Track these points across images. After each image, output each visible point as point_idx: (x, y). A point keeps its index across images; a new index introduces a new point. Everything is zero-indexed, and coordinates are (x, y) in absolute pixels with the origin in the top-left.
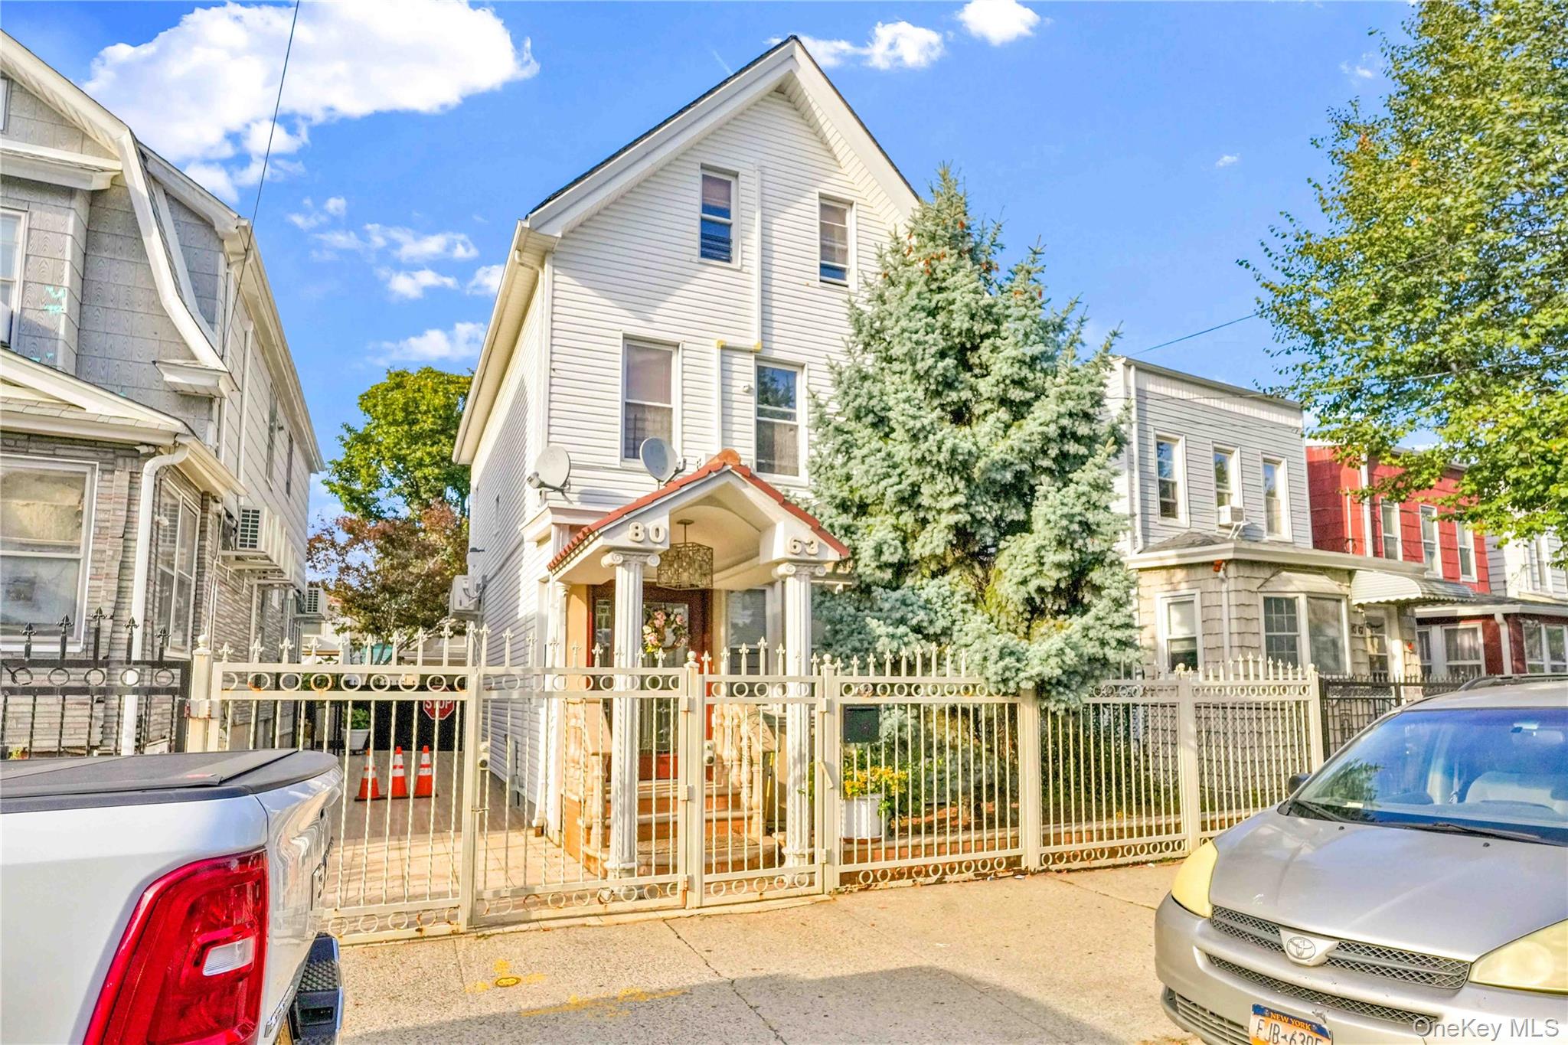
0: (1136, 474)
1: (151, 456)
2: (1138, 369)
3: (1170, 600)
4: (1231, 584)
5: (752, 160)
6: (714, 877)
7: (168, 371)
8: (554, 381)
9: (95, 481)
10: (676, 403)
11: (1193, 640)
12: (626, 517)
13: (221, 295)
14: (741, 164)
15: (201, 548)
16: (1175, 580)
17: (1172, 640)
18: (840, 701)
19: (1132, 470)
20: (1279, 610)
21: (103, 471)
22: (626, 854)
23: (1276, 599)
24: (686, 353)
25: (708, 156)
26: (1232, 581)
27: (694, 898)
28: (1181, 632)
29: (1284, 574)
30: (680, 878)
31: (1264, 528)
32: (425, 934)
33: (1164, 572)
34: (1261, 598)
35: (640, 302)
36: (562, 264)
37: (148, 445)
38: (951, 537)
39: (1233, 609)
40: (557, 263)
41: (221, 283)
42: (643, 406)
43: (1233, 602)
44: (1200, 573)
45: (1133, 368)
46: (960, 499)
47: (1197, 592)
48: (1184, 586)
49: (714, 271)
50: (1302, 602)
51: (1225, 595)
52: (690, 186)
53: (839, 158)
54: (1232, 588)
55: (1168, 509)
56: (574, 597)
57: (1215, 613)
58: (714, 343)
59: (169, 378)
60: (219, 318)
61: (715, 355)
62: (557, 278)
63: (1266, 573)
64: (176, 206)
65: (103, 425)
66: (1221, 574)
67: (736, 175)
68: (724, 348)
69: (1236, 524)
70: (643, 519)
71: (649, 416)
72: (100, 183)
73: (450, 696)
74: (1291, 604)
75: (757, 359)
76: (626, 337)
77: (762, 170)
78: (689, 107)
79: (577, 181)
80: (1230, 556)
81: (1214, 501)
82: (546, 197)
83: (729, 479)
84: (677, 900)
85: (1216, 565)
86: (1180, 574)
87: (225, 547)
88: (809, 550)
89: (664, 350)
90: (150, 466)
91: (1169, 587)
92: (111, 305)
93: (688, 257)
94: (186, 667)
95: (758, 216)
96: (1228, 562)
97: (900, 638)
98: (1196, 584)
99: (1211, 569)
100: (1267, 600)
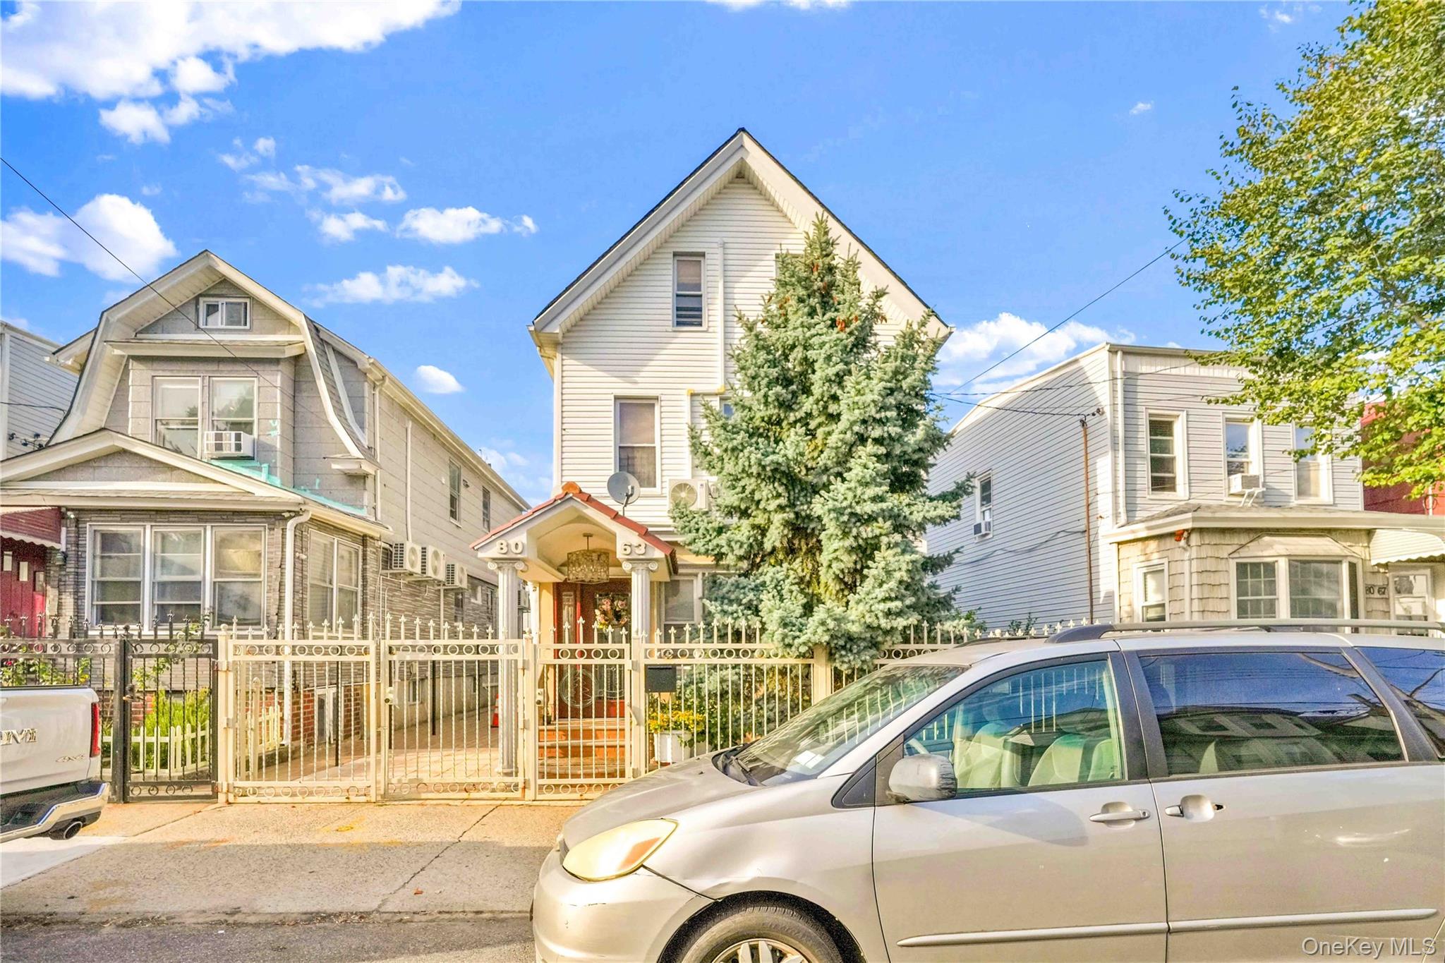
0: (1121, 454)
1: (291, 517)
2: (1125, 353)
3: (1145, 570)
4: (1194, 552)
5: (717, 240)
6: (546, 781)
7: (334, 462)
8: (564, 438)
9: (266, 535)
10: (657, 444)
11: (1163, 605)
12: (494, 537)
13: (367, 409)
14: (706, 245)
15: (364, 570)
16: (1148, 551)
17: (1148, 607)
18: (643, 662)
19: (1115, 450)
20: (1256, 575)
21: (270, 529)
22: (505, 763)
23: (1252, 564)
24: (663, 403)
25: (679, 245)
26: (1194, 549)
27: (530, 794)
28: (1154, 599)
29: (1267, 539)
30: (520, 780)
31: (1293, 493)
32: (351, 800)
33: (1140, 544)
34: (1232, 566)
35: (627, 370)
36: (569, 351)
37: (289, 511)
38: (786, 532)
39: (1195, 576)
40: (564, 351)
41: (367, 401)
42: (633, 448)
43: (1194, 569)
44: (1170, 543)
45: (1120, 353)
46: (783, 501)
47: (1165, 561)
48: (1156, 556)
49: (688, 335)
50: (1282, 567)
51: (1187, 563)
52: (664, 272)
53: (793, 220)
54: (1194, 556)
55: (1161, 483)
56: (544, 592)
57: (1178, 581)
58: (685, 392)
59: (335, 466)
60: (367, 424)
61: (687, 399)
62: (565, 362)
63: (1243, 539)
64: (339, 357)
65: (263, 503)
66: (1183, 542)
67: (703, 255)
68: (693, 395)
69: (1247, 491)
70: (505, 538)
71: (638, 454)
72: (295, 351)
73: (360, 658)
74: (1270, 569)
75: (722, 399)
76: (616, 398)
77: (724, 246)
78: (653, 211)
79: (567, 289)
80: (1189, 525)
81: (1224, 470)
82: (546, 305)
83: (572, 503)
84: (518, 794)
85: (1177, 536)
86: (1153, 545)
87: (385, 568)
88: (638, 551)
89: (646, 404)
90: (291, 524)
91: (1143, 558)
92: (309, 425)
93: (664, 329)
94: (215, 643)
95: (721, 285)
96: (1191, 531)
97: (732, 614)
98: (1165, 554)
99: (1173, 540)
100: (1241, 568)
